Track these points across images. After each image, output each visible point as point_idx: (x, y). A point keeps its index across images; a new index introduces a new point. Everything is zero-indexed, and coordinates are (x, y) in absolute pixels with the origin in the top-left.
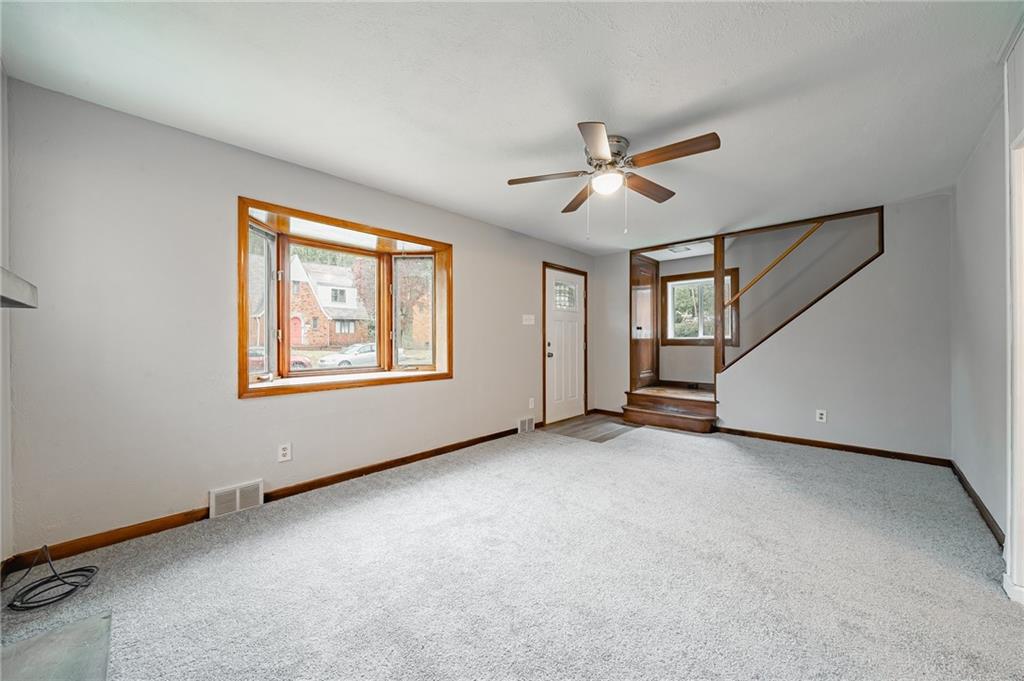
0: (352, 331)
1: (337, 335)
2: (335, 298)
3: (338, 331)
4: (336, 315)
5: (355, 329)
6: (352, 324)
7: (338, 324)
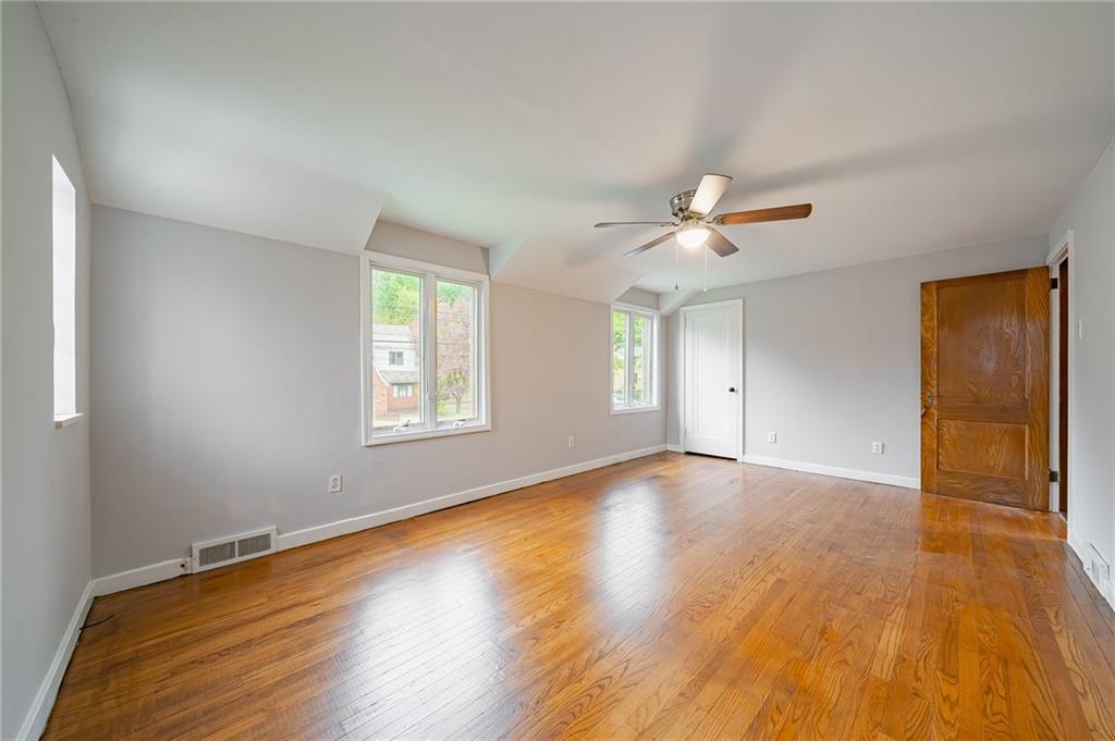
0: (410, 394)
1: (395, 399)
2: (392, 361)
3: (395, 395)
4: (393, 379)
5: (414, 393)
6: (410, 388)
7: (396, 388)
